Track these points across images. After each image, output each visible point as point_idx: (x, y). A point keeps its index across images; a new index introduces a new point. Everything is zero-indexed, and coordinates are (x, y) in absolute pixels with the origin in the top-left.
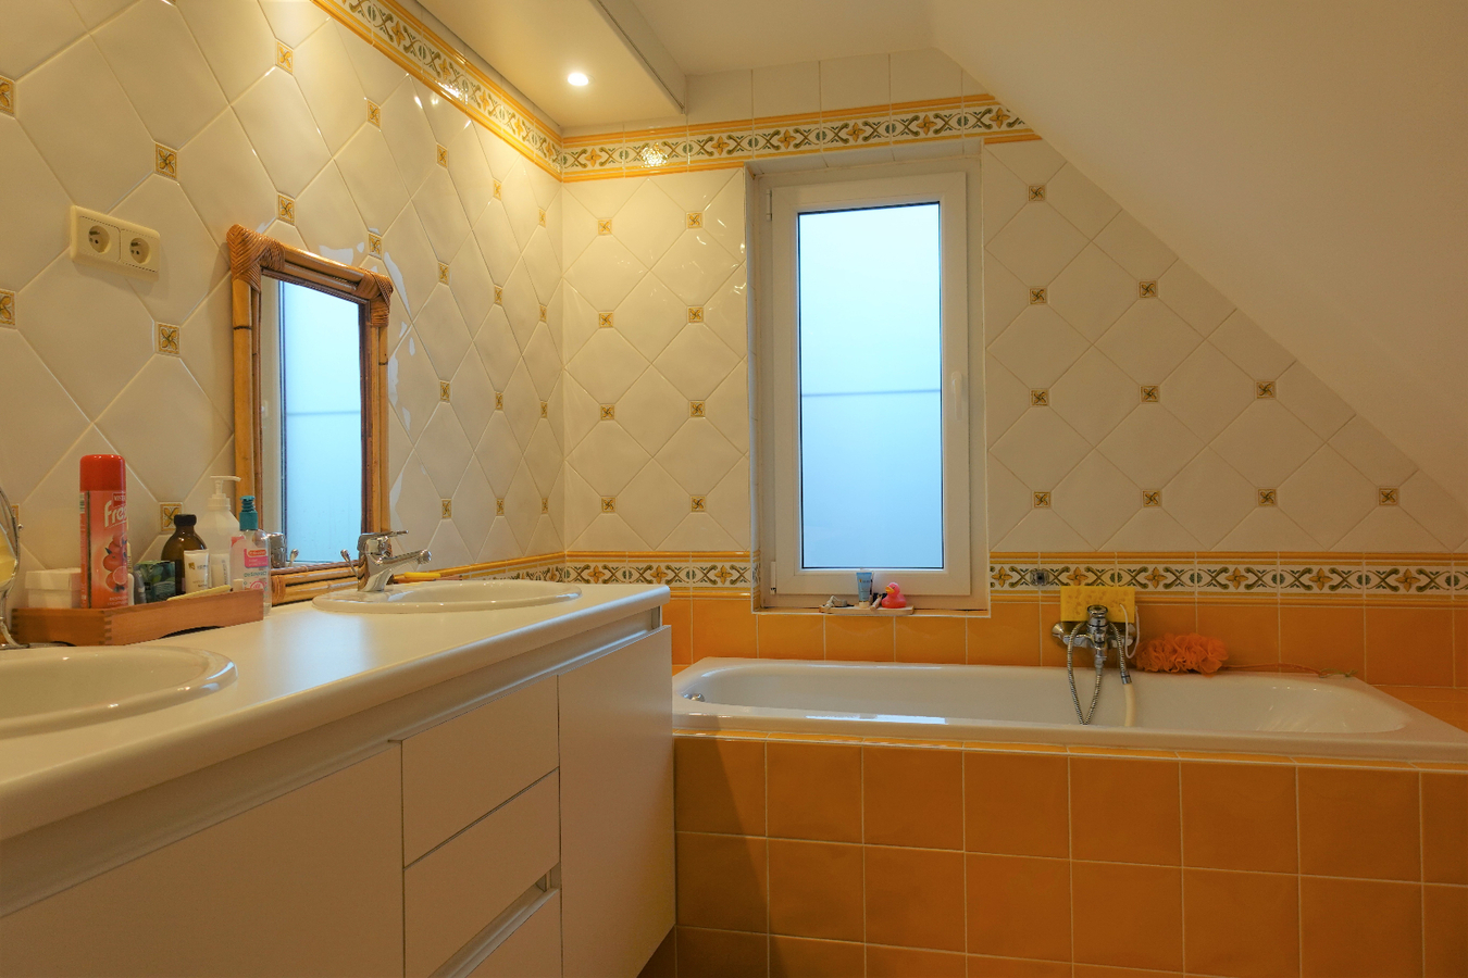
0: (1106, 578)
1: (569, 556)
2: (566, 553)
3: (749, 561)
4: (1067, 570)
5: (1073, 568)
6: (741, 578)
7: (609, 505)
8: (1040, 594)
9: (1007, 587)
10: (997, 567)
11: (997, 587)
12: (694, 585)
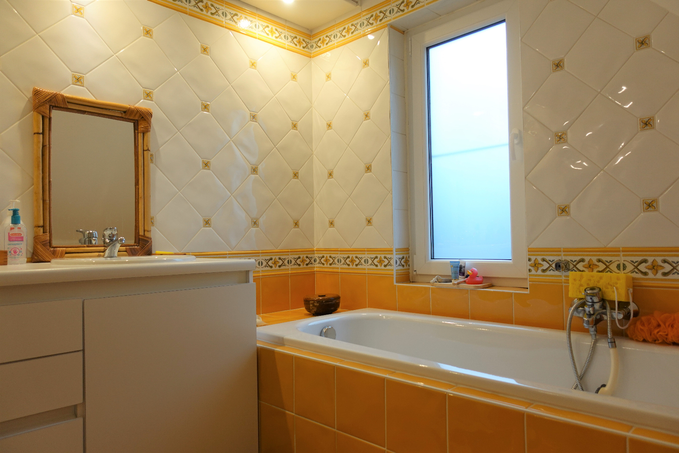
0: (613, 267)
1: (316, 251)
2: (315, 249)
3: (392, 254)
4: (583, 260)
5: (587, 259)
6: (389, 264)
7: (332, 223)
8: (564, 278)
9: (539, 272)
10: (533, 258)
11: (533, 272)
12: (368, 267)
